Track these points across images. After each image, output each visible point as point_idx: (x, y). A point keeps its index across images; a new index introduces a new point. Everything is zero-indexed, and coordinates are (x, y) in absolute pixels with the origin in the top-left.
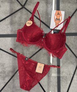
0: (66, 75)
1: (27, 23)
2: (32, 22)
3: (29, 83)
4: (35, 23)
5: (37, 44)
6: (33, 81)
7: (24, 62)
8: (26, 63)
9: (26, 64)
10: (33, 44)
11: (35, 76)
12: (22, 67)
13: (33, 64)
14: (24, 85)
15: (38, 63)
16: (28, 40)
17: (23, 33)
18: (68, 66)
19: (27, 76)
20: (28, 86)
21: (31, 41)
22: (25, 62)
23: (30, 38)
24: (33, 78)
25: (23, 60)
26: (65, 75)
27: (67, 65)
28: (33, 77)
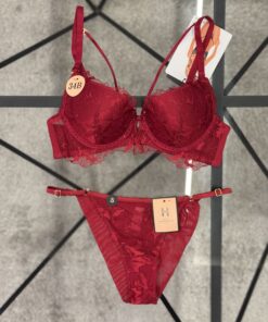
0: (240, 252)
1: (68, 86)
2: (81, 80)
3: (145, 275)
4: (93, 78)
5: (124, 145)
6: (159, 266)
7: (107, 215)
8: (116, 214)
9: (116, 219)
10: (112, 148)
11: (158, 248)
12: (107, 233)
13: (139, 209)
14: (134, 289)
15: (154, 201)
16: (92, 139)
17: (68, 123)
18: (247, 221)
19: (133, 254)
20: (146, 287)
21: (102, 142)
22: (111, 213)
23: (95, 132)
24: (154, 255)
25: (101, 210)
26: (237, 253)
27: (245, 218)
28: (155, 252)
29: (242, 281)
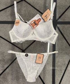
29: (62, 72)
